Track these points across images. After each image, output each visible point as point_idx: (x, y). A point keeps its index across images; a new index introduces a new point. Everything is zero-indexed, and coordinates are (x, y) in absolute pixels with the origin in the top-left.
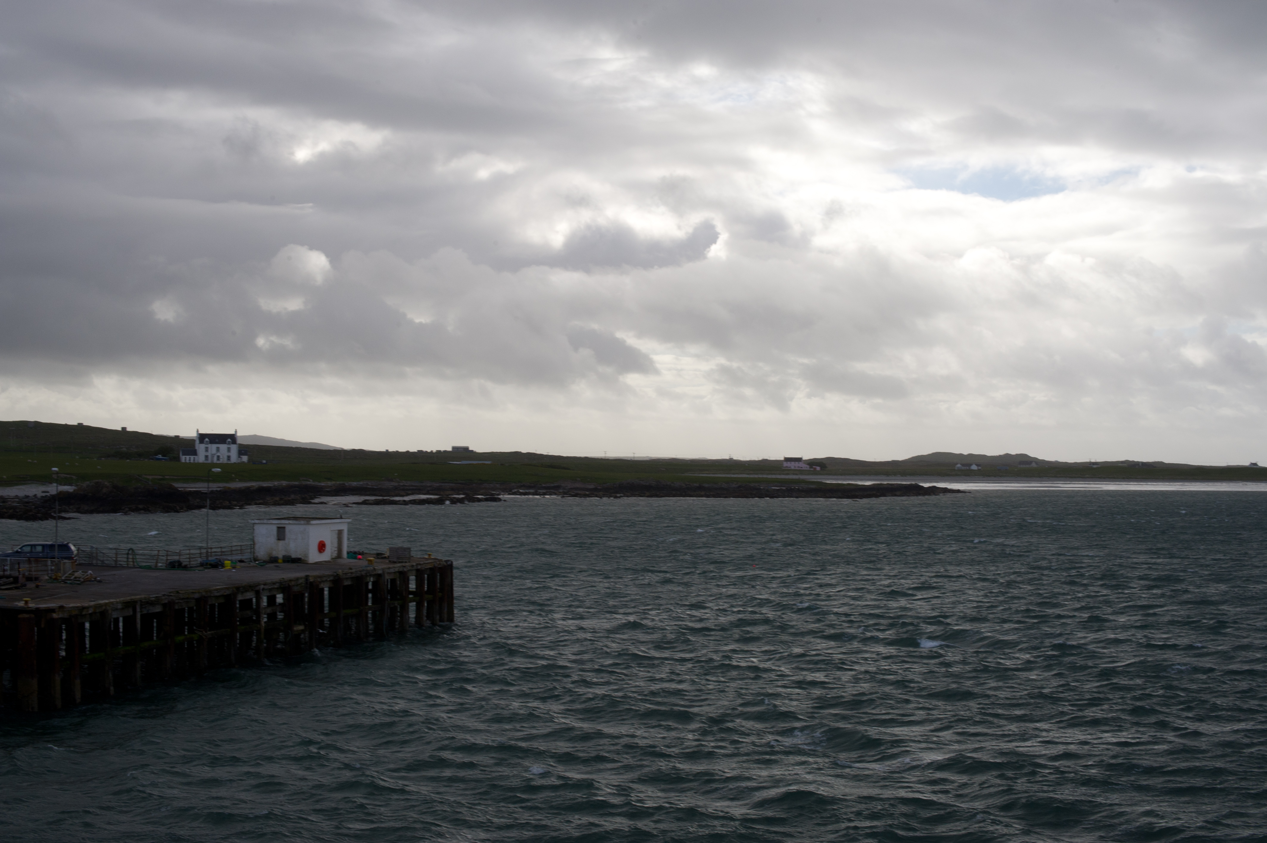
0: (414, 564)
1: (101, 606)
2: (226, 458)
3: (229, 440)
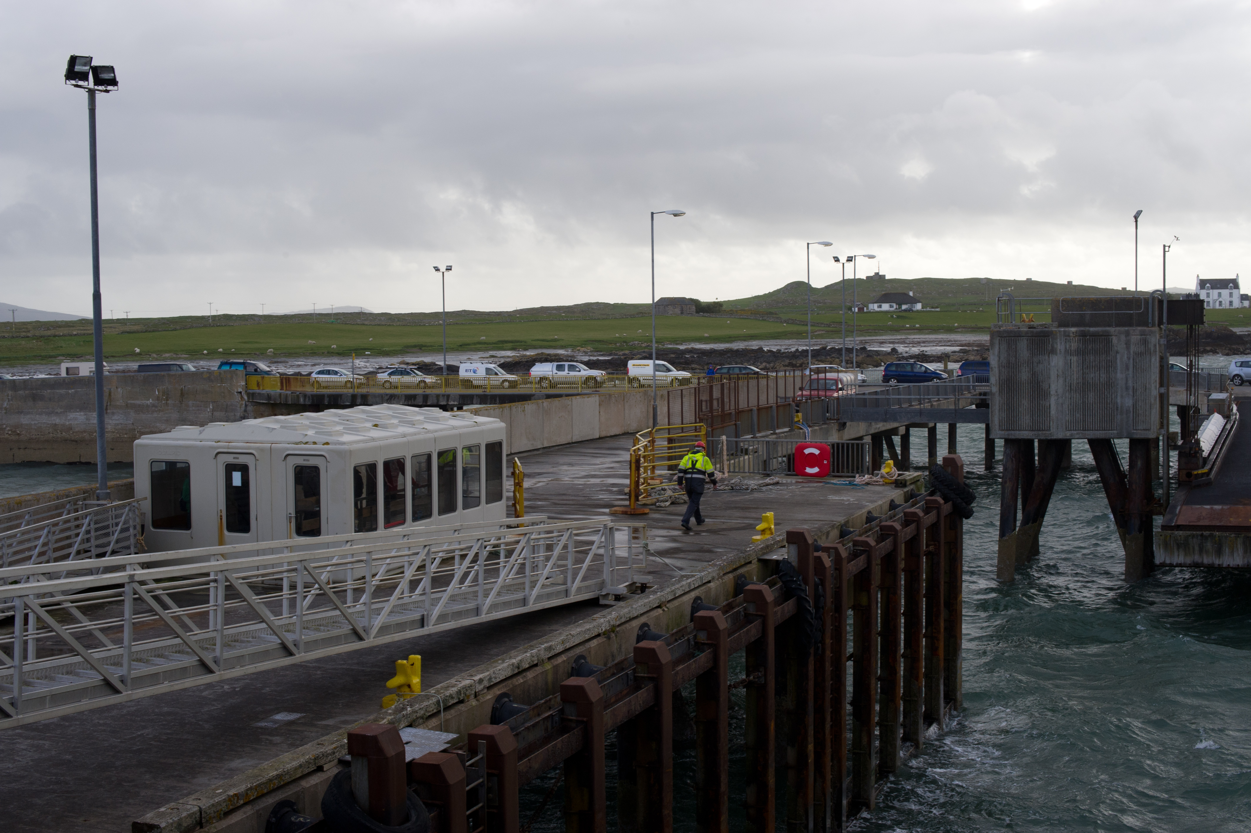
2: (1228, 303)
3: (1231, 285)
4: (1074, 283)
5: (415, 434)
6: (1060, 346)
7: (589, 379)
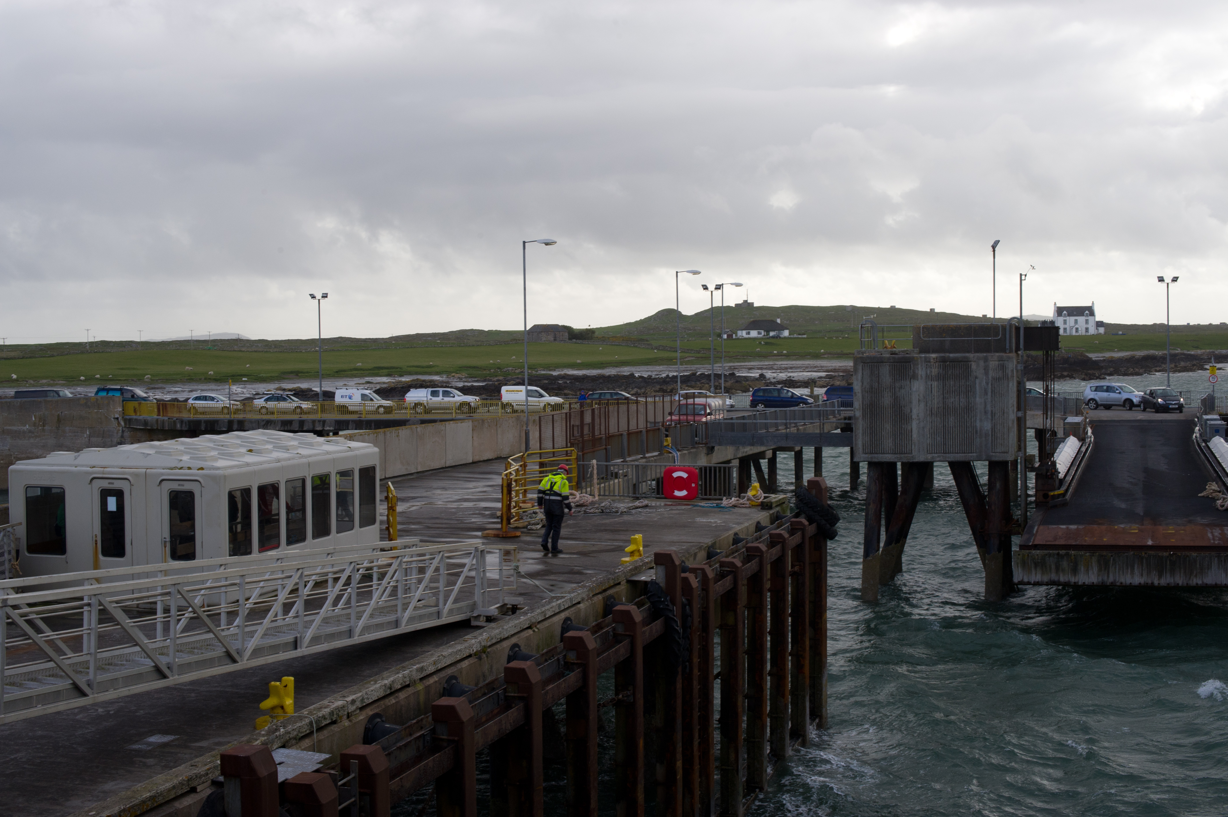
3: (1087, 312)
4: (936, 311)
5: (289, 459)
6: (921, 372)
7: (463, 404)
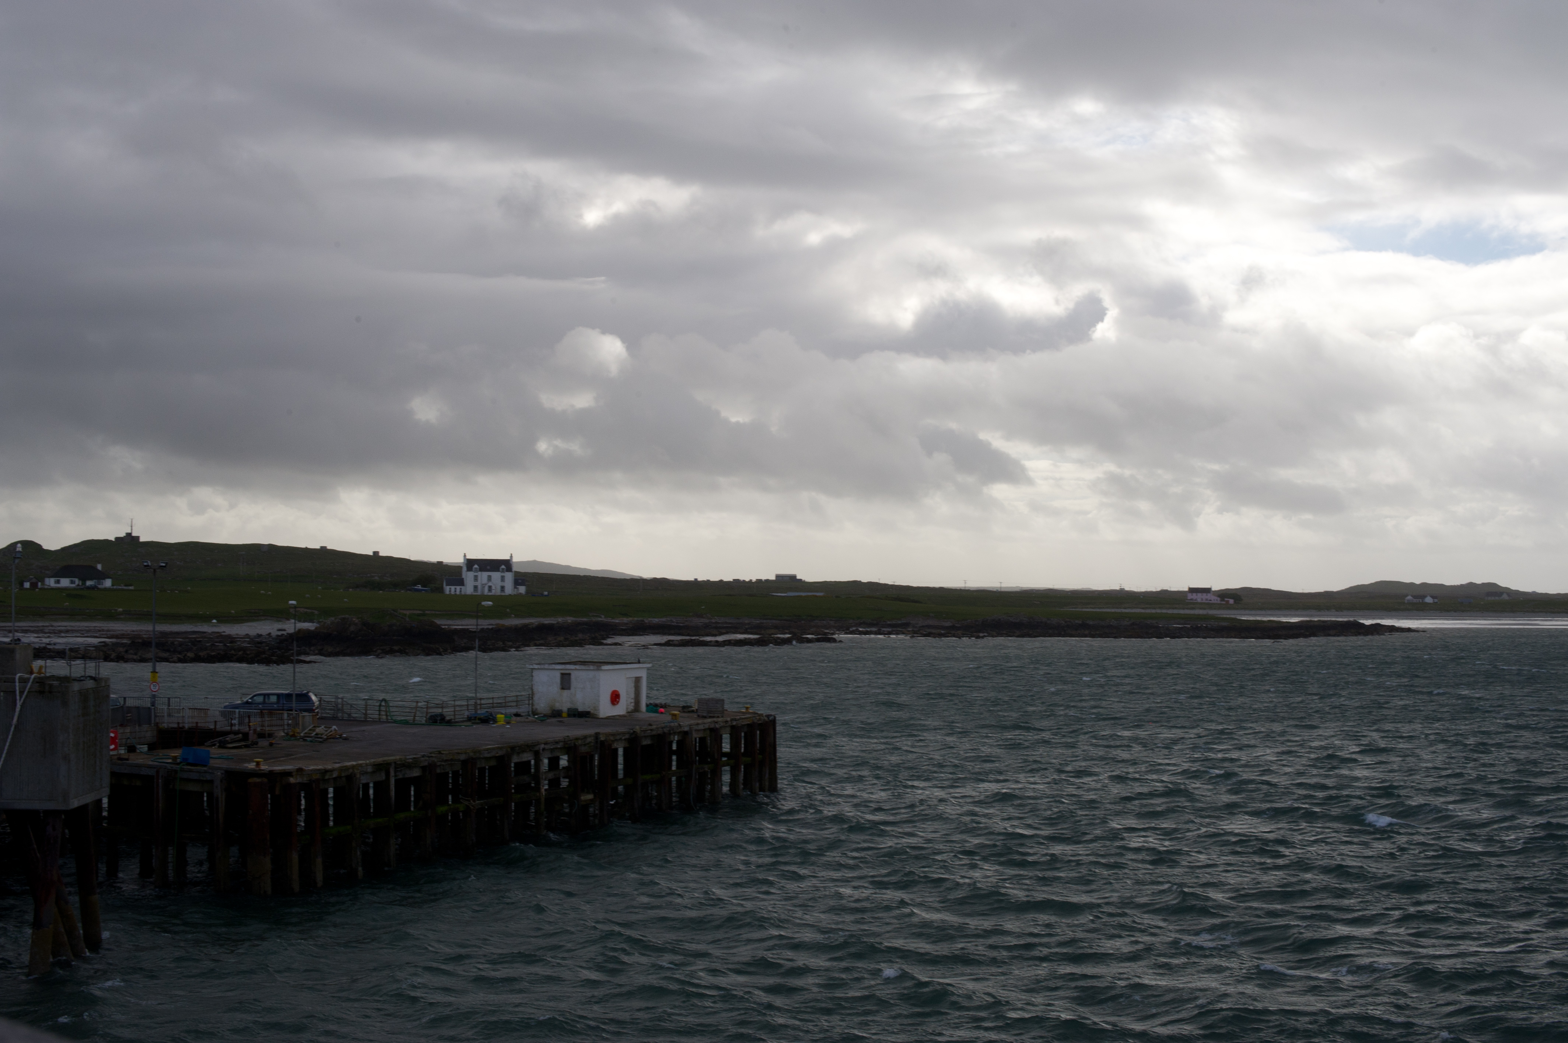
0: (729, 719)
1: (347, 768)
2: (499, 589)
3: (503, 567)
